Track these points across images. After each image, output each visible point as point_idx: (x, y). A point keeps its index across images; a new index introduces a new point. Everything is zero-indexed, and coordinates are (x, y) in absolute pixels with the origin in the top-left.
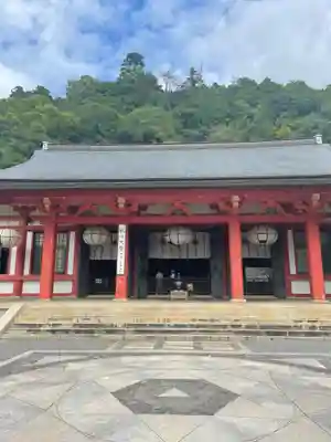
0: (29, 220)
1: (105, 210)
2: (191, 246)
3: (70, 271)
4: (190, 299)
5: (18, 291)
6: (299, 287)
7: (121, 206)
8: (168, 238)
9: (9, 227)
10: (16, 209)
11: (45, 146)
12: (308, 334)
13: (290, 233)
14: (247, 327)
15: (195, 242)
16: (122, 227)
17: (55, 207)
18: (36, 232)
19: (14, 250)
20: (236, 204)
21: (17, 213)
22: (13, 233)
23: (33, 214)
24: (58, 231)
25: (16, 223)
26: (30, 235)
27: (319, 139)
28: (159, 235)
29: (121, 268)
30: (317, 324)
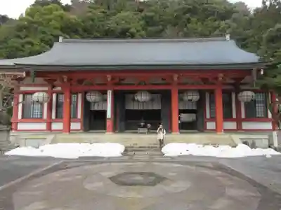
0: (53, 87)
1: (98, 81)
2: (150, 102)
3: (79, 116)
4: (149, 133)
5: (49, 128)
6: (210, 125)
7: (109, 79)
8: (136, 98)
9: (42, 91)
10: (45, 80)
11: (61, 39)
13: (207, 94)
15: (152, 100)
17: (70, 80)
18: (58, 94)
19: (46, 105)
20: (176, 79)
21: (46, 83)
22: (45, 94)
23: (55, 83)
24: (71, 93)
25: (46, 89)
26: (54, 96)
27: (228, 37)
28: (131, 96)
29: (109, 115)
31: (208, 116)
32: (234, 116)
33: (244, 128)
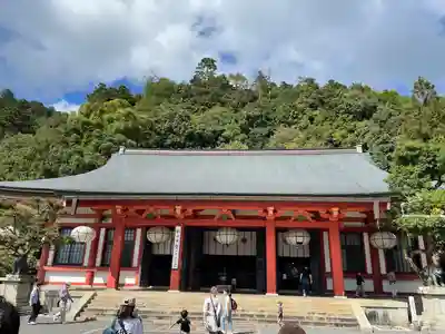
0: (103, 218)
2: (240, 243)
3: (135, 262)
5: (90, 281)
7: (178, 212)
8: (218, 239)
9: (85, 225)
11: (122, 149)
12: (316, 324)
13: (325, 234)
14: (269, 316)
15: (244, 241)
16: (178, 228)
17: (125, 210)
18: (108, 229)
20: (271, 213)
21: (94, 212)
22: (89, 229)
24: (126, 228)
25: (92, 221)
26: (103, 231)
27: (359, 149)
29: (175, 263)
30: (325, 317)
31: (328, 269)
32: (369, 271)
33: (385, 290)
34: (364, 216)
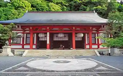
0: (25, 31)
1: (44, 29)
2: (64, 37)
3: (35, 43)
5: (23, 48)
7: (48, 29)
8: (58, 36)
13: (86, 34)
18: (27, 34)
19: (22, 38)
21: (22, 29)
23: (26, 29)
25: (22, 32)
26: (25, 34)
27: (94, 11)
28: (56, 35)
29: (48, 42)
31: (87, 43)
32: (97, 43)
33: (100, 47)
34: (96, 29)
